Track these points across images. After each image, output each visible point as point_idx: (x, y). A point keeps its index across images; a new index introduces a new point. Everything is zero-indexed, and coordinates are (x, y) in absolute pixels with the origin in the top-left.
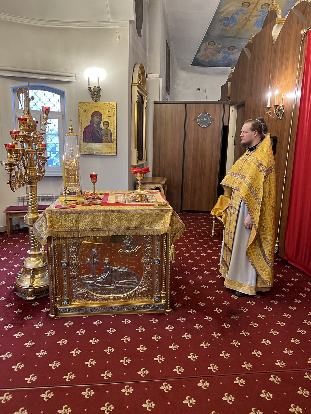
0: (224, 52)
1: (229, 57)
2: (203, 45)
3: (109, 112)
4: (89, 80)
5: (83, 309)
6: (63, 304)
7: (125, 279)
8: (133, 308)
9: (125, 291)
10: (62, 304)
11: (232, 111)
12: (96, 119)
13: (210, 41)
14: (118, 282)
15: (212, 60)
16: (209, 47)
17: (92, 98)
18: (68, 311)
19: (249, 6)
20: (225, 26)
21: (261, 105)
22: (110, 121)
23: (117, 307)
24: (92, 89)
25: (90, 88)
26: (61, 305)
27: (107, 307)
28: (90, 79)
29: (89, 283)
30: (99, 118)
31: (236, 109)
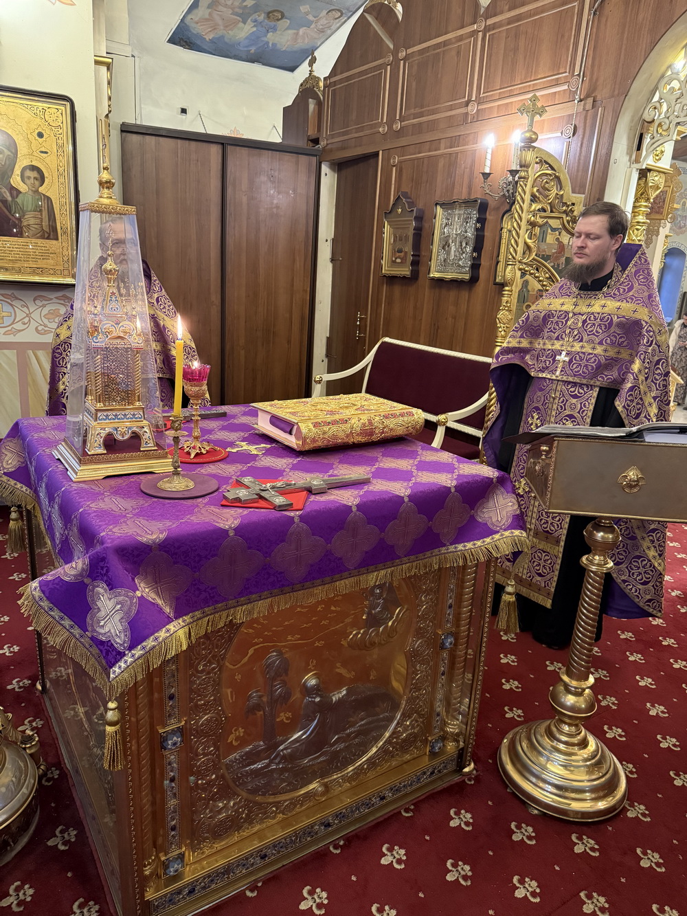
5: (238, 866)
6: (166, 874)
7: (357, 721)
8: (383, 798)
9: (357, 755)
10: (161, 879)
11: (326, 175)
14: (341, 735)
23: (341, 813)
27: (312, 827)
29: (253, 772)
31: (332, 173)
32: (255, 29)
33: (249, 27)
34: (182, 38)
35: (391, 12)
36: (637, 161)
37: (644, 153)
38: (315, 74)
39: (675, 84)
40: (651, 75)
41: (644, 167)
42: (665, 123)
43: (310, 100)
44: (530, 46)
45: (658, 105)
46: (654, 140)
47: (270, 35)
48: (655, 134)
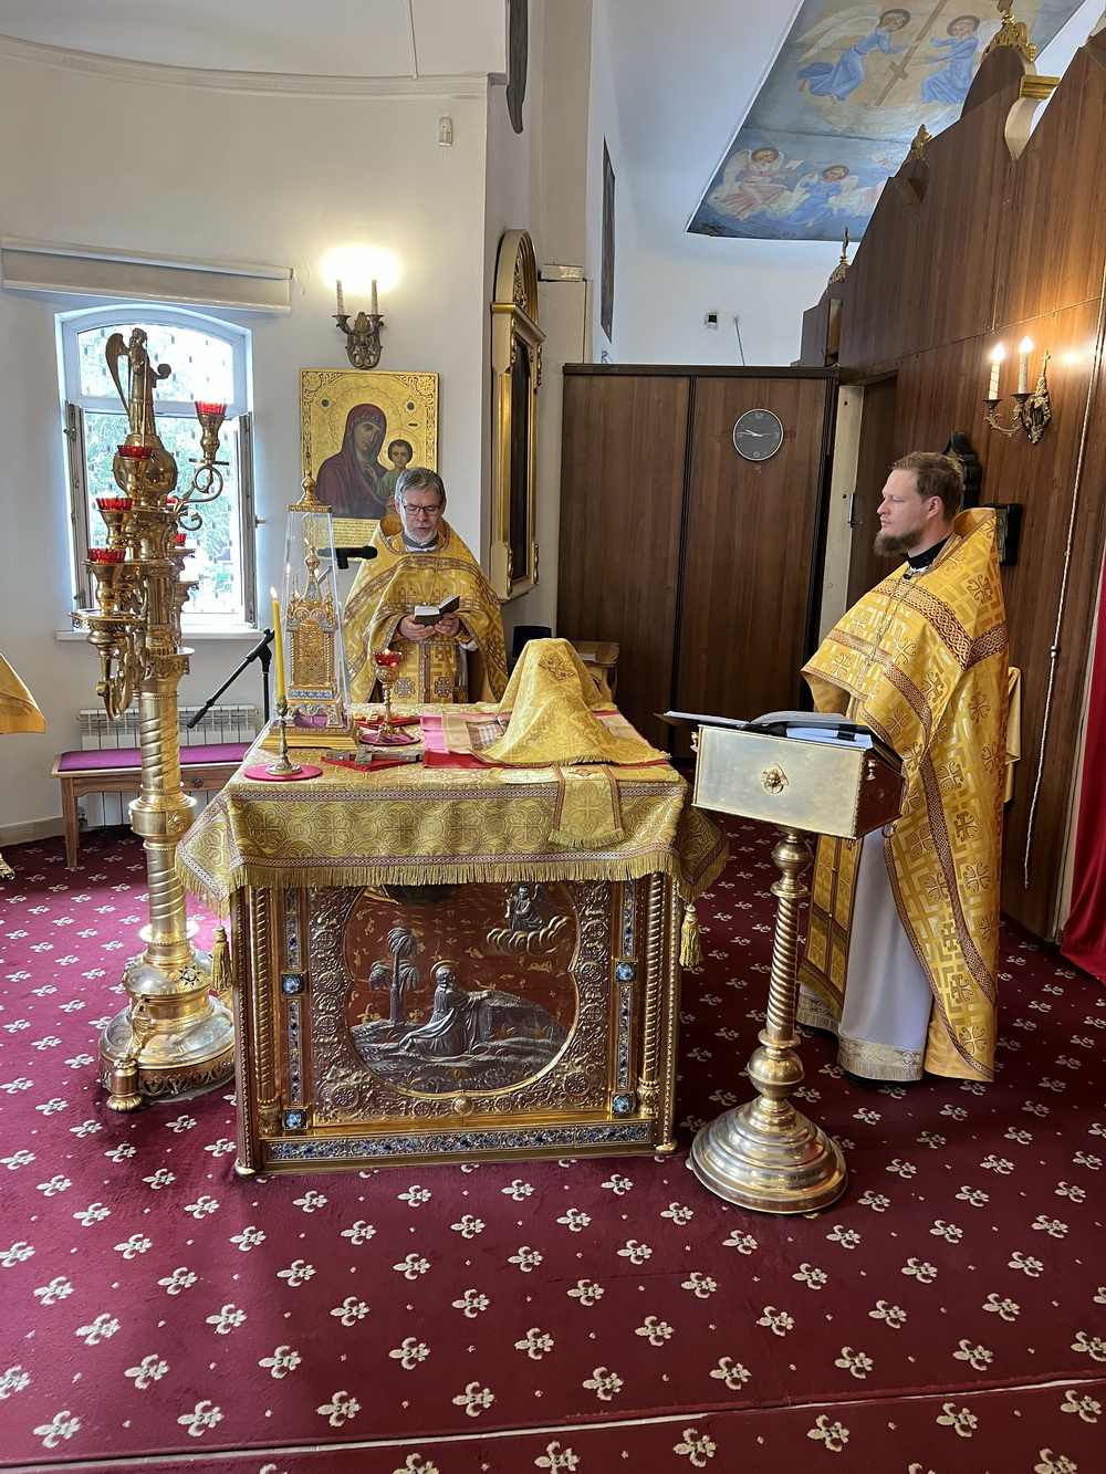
0: (807, 185)
1: (826, 206)
2: (732, 159)
3: (411, 406)
4: (339, 290)
5: (358, 1146)
6: (286, 1125)
7: (510, 1035)
8: (540, 1140)
9: (511, 1078)
10: (282, 1128)
11: (846, 403)
12: (364, 434)
13: (759, 145)
14: (485, 1044)
15: (763, 213)
16: (754, 167)
17: (350, 353)
18: (305, 1152)
19: (905, 23)
20: (816, 93)
21: (961, 386)
22: (416, 441)
23: (482, 1136)
24: (350, 323)
25: (343, 319)
26: (279, 1133)
27: (445, 1138)
28: (343, 288)
29: (381, 1051)
30: (376, 428)
31: (856, 398)
43: (832, 300)
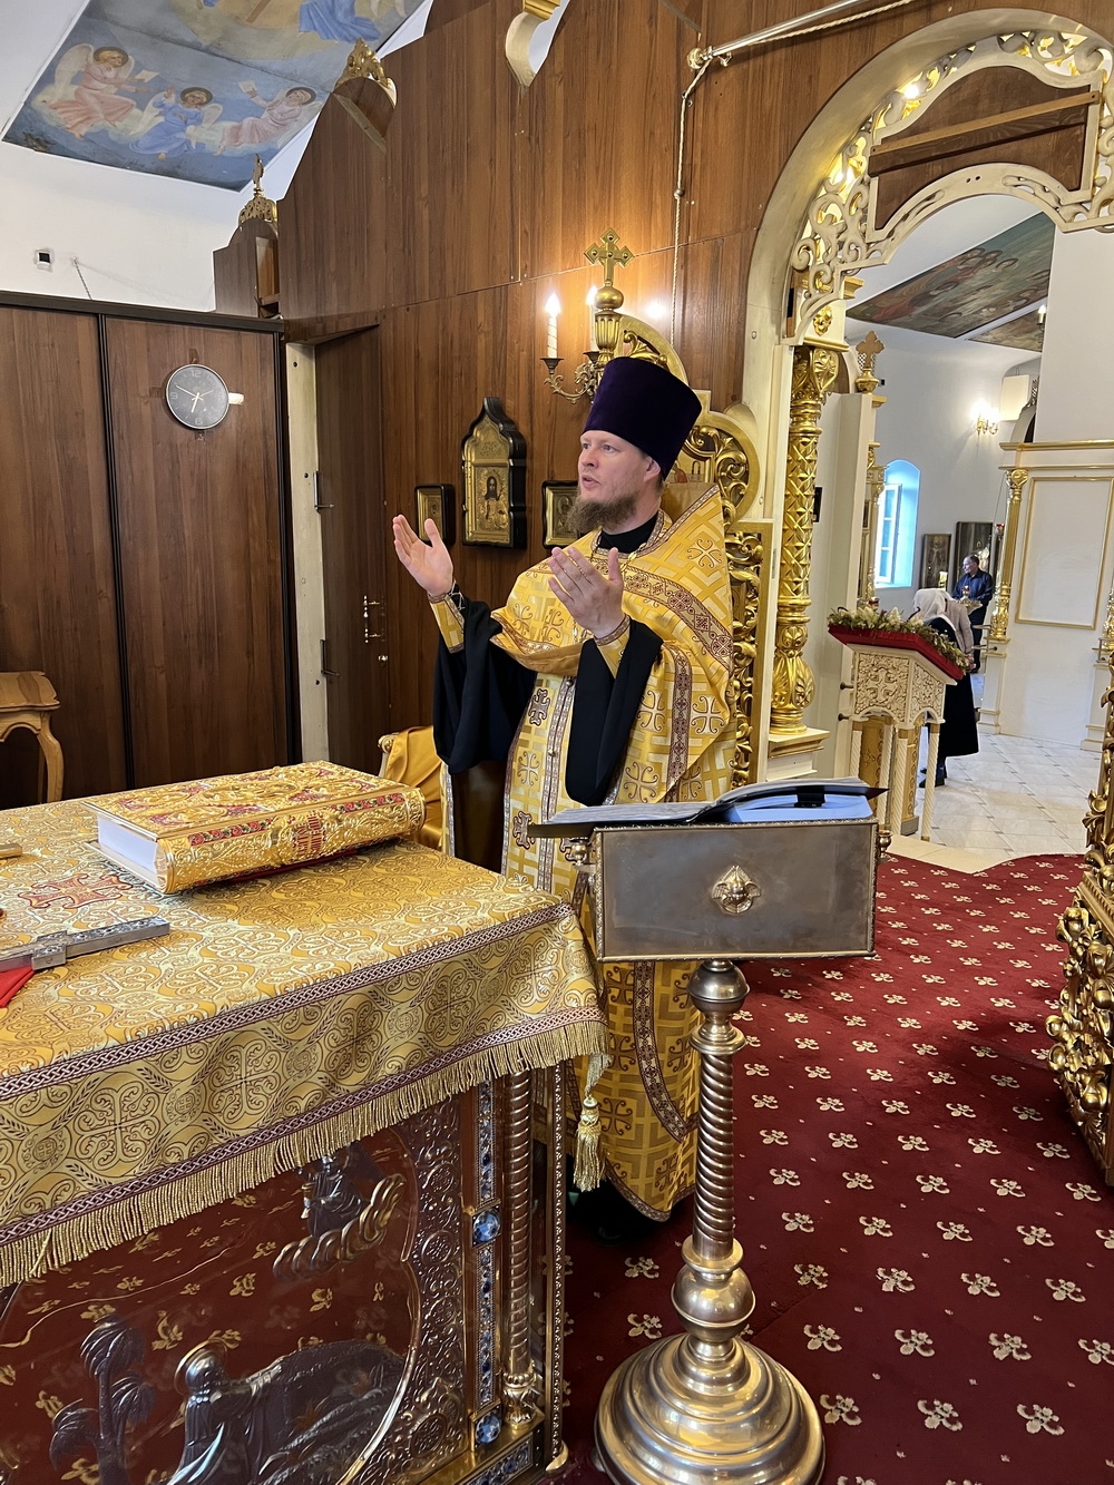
0: (161, 105)
1: (184, 136)
2: (69, 54)
7: (323, 1414)
11: (295, 365)
14: (279, 1454)
16: (96, 69)
31: (307, 359)
32: (161, 119)
33: (151, 116)
34: (30, 133)
35: (380, 93)
36: (790, 333)
37: (799, 321)
38: (263, 194)
39: (834, 209)
40: (795, 196)
41: (801, 344)
42: (825, 272)
43: (257, 239)
44: (602, 152)
45: (811, 243)
46: (811, 300)
47: (190, 129)
48: (812, 290)
